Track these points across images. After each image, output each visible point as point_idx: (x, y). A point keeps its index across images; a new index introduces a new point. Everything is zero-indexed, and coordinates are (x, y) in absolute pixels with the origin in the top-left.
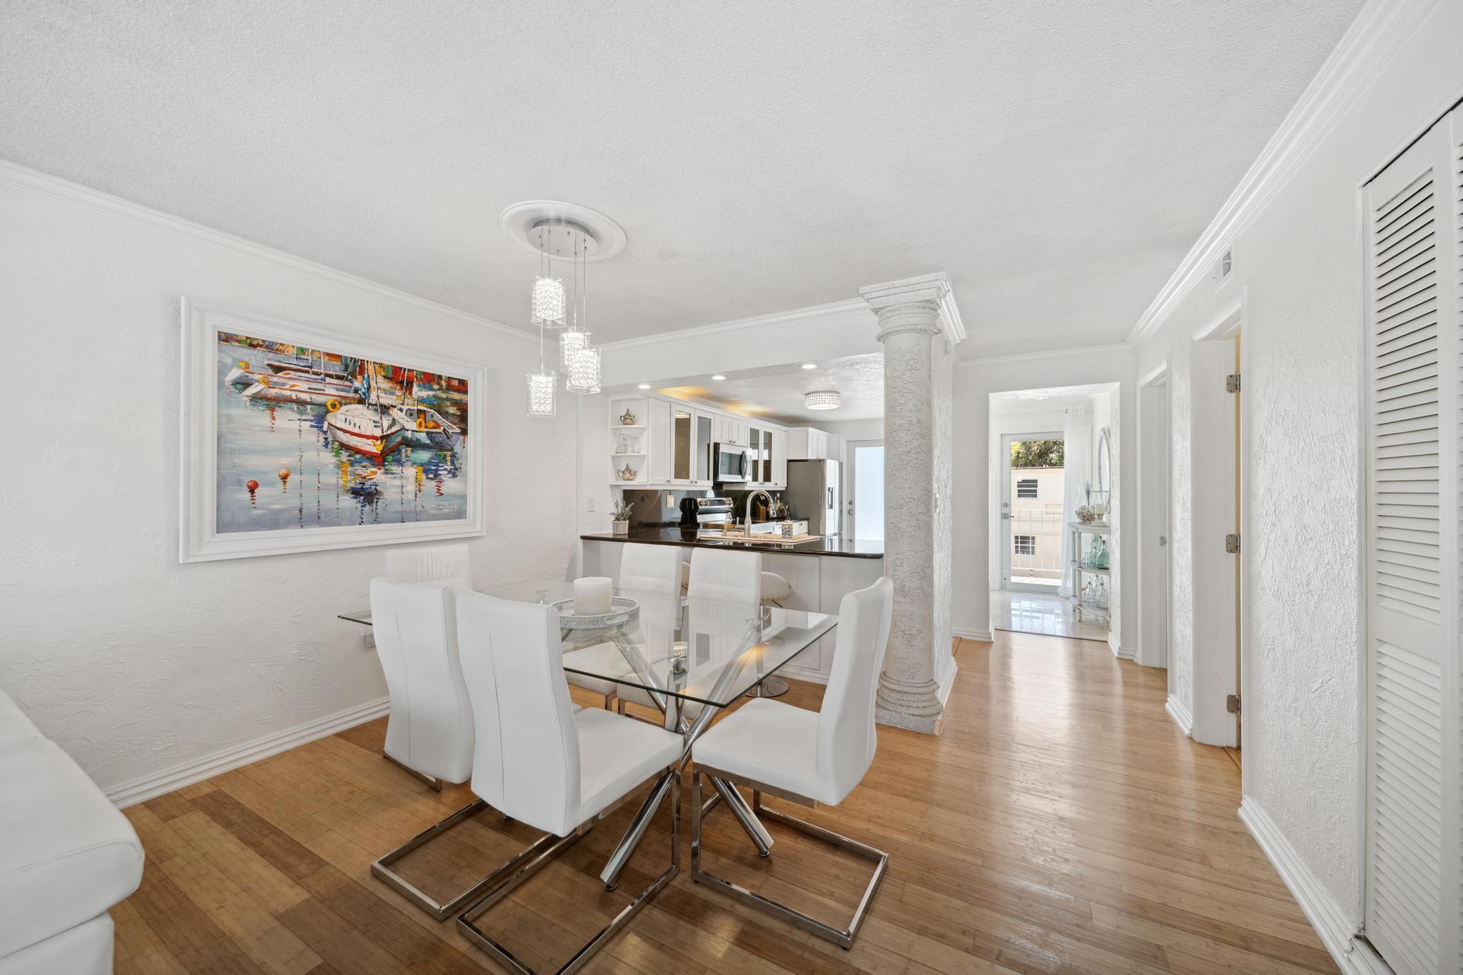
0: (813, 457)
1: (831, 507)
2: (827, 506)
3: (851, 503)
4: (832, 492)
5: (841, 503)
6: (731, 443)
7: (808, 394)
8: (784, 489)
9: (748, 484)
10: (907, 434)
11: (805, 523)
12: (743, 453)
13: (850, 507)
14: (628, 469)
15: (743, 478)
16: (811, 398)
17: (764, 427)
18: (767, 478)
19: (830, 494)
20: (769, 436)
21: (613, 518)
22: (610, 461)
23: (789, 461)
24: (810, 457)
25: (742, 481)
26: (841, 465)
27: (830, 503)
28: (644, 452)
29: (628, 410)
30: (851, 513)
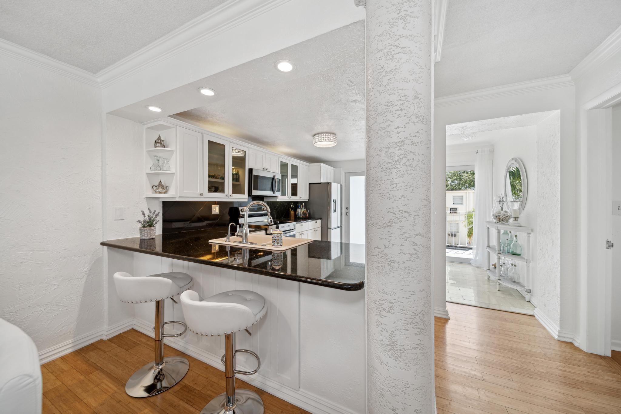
0: (325, 181)
1: (335, 211)
2: (332, 211)
3: (347, 208)
4: (335, 203)
5: (341, 208)
6: (265, 170)
7: (315, 135)
8: (307, 201)
9: (279, 197)
10: (399, 116)
11: (319, 221)
12: (274, 177)
13: (347, 211)
14: (160, 184)
15: (274, 193)
16: (317, 138)
17: (291, 162)
18: (294, 193)
19: (334, 203)
20: (295, 168)
21: (140, 225)
22: (145, 177)
23: (310, 184)
24: (322, 181)
25: (274, 195)
26: (341, 186)
27: (334, 209)
28: (173, 171)
29: (159, 136)
30: (347, 214)
